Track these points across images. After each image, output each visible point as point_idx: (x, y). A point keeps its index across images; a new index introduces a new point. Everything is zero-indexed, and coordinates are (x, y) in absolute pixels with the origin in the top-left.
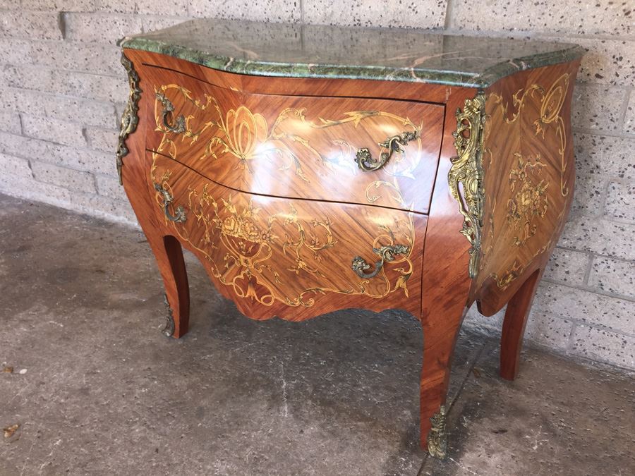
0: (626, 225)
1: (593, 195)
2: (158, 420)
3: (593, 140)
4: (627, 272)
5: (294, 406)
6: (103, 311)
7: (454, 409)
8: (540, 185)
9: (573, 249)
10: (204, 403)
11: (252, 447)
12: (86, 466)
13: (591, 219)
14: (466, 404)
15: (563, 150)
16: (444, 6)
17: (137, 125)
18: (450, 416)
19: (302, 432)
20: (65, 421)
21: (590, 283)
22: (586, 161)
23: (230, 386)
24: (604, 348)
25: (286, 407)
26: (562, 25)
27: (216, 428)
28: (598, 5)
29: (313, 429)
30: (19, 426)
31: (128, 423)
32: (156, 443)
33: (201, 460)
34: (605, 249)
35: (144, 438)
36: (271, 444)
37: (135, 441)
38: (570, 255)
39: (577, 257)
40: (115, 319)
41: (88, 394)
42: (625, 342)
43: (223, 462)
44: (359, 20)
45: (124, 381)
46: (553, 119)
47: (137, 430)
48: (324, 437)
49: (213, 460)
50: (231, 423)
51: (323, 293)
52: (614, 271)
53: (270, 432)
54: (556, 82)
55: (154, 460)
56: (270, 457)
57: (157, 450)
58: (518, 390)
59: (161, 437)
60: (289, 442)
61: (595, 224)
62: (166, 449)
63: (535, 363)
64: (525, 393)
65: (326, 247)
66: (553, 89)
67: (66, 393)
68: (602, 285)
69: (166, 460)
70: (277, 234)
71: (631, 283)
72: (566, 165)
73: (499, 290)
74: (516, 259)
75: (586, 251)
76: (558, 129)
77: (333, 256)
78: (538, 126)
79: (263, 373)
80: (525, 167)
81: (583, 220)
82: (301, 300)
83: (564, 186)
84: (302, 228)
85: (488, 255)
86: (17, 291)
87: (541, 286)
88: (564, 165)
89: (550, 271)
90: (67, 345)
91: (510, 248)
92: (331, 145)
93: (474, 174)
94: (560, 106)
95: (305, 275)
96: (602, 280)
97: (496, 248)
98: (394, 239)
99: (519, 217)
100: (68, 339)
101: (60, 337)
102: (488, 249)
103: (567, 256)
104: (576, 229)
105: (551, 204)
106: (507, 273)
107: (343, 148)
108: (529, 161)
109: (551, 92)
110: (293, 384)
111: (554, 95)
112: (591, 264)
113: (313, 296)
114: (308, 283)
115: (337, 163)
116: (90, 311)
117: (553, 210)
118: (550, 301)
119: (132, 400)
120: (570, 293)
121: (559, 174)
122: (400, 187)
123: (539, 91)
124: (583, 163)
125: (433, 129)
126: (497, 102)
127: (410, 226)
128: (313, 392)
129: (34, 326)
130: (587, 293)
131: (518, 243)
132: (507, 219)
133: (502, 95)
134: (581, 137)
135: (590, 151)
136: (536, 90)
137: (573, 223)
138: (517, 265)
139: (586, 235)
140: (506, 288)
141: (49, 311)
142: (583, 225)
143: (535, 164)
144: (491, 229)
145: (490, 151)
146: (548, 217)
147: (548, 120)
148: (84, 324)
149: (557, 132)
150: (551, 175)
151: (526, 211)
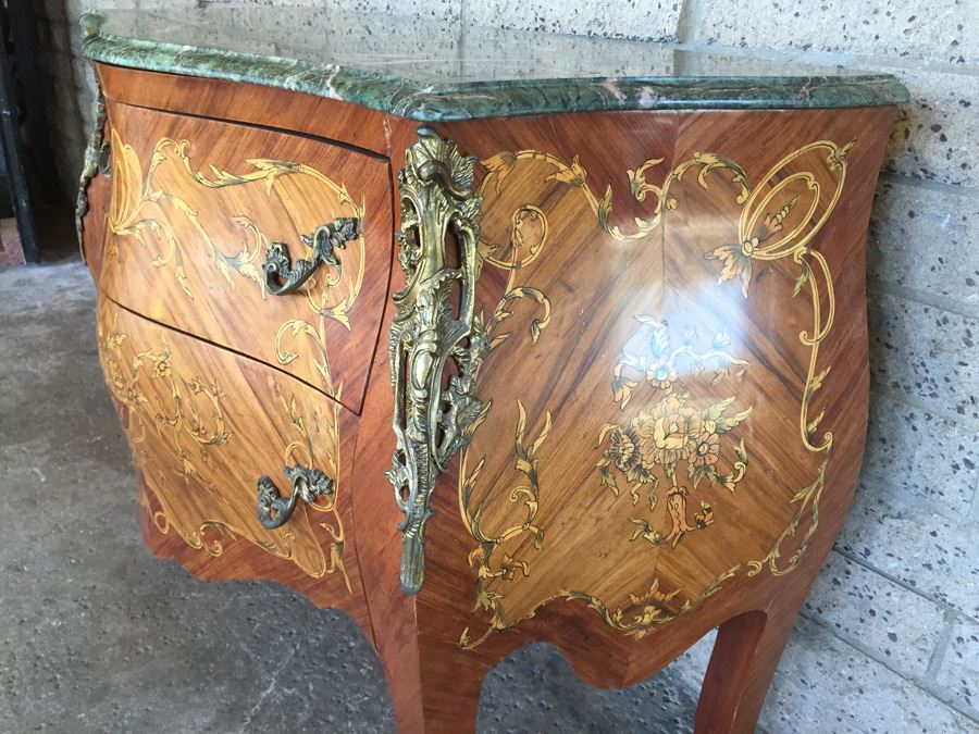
1: (956, 467)
3: (968, 331)
6: (113, 472)
8: (720, 407)
9: (909, 585)
13: (953, 526)
15: (818, 335)
21: (942, 679)
22: (947, 380)
26: (912, 39)
38: (903, 597)
39: (917, 606)
44: (543, 20)
45: (43, 598)
46: (786, 253)
51: (233, 537)
54: (789, 159)
61: (961, 540)
65: (216, 442)
66: (780, 176)
68: (967, 692)
70: (145, 395)
72: (823, 375)
73: (617, 634)
74: (656, 574)
75: (938, 598)
76: (802, 279)
77: (230, 464)
78: (729, 263)
79: (253, 656)
80: (673, 356)
81: (934, 522)
82: (204, 539)
83: (813, 427)
84: (178, 391)
85: (521, 547)
86: (36, 412)
87: (832, 650)
88: (817, 373)
89: (858, 623)
90: (24, 512)
91: (626, 543)
92: (231, 227)
93: (426, 337)
94: (812, 223)
95: (200, 489)
96: (968, 679)
97: (555, 534)
98: (313, 456)
99: (646, 475)
100: (32, 502)
101: (26, 496)
102: (512, 532)
103: (896, 599)
104: (917, 540)
105: (762, 461)
106: (635, 600)
107: (249, 237)
108: (687, 344)
109: (771, 184)
110: (284, 695)
111: (786, 190)
112: (947, 633)
113: (219, 538)
114: (206, 506)
115: (237, 267)
116: (98, 468)
117: (768, 480)
118: (850, 690)
119: (27, 633)
120: (893, 686)
121: (794, 392)
122: (327, 342)
123: (727, 173)
124: (941, 384)
125: (379, 216)
126: (559, 177)
127: (335, 433)
128: (306, 724)
129: (9, 470)
130: (933, 701)
131: (651, 537)
132: (597, 471)
133: (581, 164)
134: (940, 318)
135: (956, 358)
136: (714, 171)
137: (913, 523)
138: (665, 587)
139: (942, 562)
140: (641, 634)
141: (47, 452)
142: (934, 534)
143: (709, 354)
144: (523, 487)
145: (540, 296)
146: (751, 493)
147: (764, 253)
148: (72, 487)
149: (798, 287)
150: (761, 390)
151: (670, 464)
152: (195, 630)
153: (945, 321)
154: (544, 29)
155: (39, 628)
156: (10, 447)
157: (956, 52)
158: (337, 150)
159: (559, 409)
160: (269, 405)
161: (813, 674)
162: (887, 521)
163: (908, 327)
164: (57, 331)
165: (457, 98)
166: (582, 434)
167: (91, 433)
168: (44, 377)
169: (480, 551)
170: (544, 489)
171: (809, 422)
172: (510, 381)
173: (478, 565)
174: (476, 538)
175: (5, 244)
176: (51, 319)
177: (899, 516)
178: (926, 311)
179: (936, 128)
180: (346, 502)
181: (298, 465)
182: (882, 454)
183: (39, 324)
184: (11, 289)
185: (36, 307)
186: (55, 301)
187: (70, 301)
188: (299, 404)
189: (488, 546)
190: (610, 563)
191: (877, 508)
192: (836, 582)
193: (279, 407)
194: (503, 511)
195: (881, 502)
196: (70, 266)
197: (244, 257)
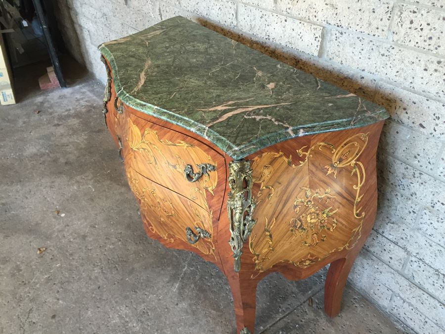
0: (433, 243)
1: (410, 212)
2: (109, 268)
3: (414, 173)
4: (431, 277)
5: (182, 286)
6: (117, 186)
7: (278, 324)
8: (328, 210)
9: (396, 244)
10: (137, 266)
11: (145, 304)
12: (63, 284)
13: (409, 229)
14: (288, 323)
15: (359, 185)
16: (319, 41)
17: (110, 97)
18: (272, 328)
19: (177, 304)
20: (67, 253)
21: (406, 272)
23: (155, 259)
24: (411, 319)
25: (178, 284)
26: (398, 78)
27: (134, 284)
28: (426, 70)
29: (184, 305)
30: (46, 249)
31: (94, 265)
32: (100, 283)
33: (116, 302)
34: (418, 253)
35: (96, 278)
36: (157, 306)
37: (92, 277)
38: (394, 247)
39: (399, 250)
40: (121, 193)
41: (84, 239)
42: (426, 322)
43: (127, 308)
44: (269, 36)
45: (105, 237)
46: (348, 164)
47: (96, 271)
48: (187, 312)
49: (122, 305)
50: (143, 284)
51: (177, 238)
52: (423, 271)
53: (160, 298)
54: (348, 140)
55: (95, 292)
56: (151, 315)
57: (99, 287)
58: (332, 326)
59: (105, 280)
60: (167, 308)
61: (411, 233)
62: (104, 288)
63: (359, 309)
64: (336, 330)
65: (172, 216)
66: (345, 145)
67: (76, 235)
68: (414, 277)
69: (100, 295)
70: (147, 199)
71: (434, 285)
72: (361, 197)
73: (298, 267)
74: (309, 253)
75: (405, 249)
76: (354, 170)
77: (177, 222)
78: (330, 169)
79: (178, 256)
80: (313, 197)
81: (404, 227)
82: (167, 237)
83: (358, 212)
84: (158, 200)
85: (268, 253)
86: (83, 161)
87: (372, 259)
88: (359, 197)
89: (380, 252)
90: (90, 204)
91: (299, 247)
92: (173, 157)
93: (238, 209)
94: (357, 154)
95: (166, 225)
96: (414, 273)
97: (277, 249)
98: (204, 227)
99: (305, 230)
100: (92, 200)
101: (89, 197)
102: (265, 251)
103: (392, 247)
104: (398, 231)
105: (341, 223)
106: (303, 260)
107: (179, 161)
108: (317, 193)
109: (343, 147)
110: (190, 270)
111: (348, 147)
112: (408, 258)
113: (172, 238)
114: (168, 229)
115: (176, 168)
116: (111, 184)
117: (344, 227)
118: (377, 272)
119: (103, 250)
120: (391, 272)
121: (352, 203)
122: (207, 197)
123: (328, 146)
124: (406, 187)
125: (221, 168)
126: (275, 156)
127: (211, 223)
128: (198, 280)
129: (81, 187)
130: (403, 278)
131: (307, 245)
132: (290, 231)
133: (282, 152)
134: (406, 167)
135: (410, 181)
136: (323, 146)
137: (397, 226)
138: (312, 256)
139: (406, 238)
140: (306, 267)
141: (92, 179)
142: (404, 230)
143: (324, 196)
144: (268, 239)
145: (271, 187)
146: (338, 231)
147: (341, 165)
148: (104, 193)
149: (352, 173)
150: (341, 204)
151: (312, 227)
152: (158, 247)
153: (407, 168)
154: (269, 39)
155: (106, 249)
156: (78, 177)
157: (412, 85)
158: (207, 147)
159: (277, 217)
160: (189, 209)
161: (366, 266)
162: (389, 224)
163: (396, 168)
164: (81, 121)
165: (245, 150)
166: (284, 222)
167: (106, 169)
168: (82, 144)
169: (256, 257)
170: (274, 238)
171: (356, 211)
172: (262, 212)
173: (255, 260)
174: (255, 254)
175: (51, 80)
176: (77, 115)
177: (393, 223)
178: (401, 164)
179: (405, 109)
180: (215, 241)
181: (199, 228)
182: (388, 204)
183: (74, 118)
184: (58, 101)
185: (70, 110)
186: (77, 106)
187: (83, 106)
188: (198, 211)
189: (258, 256)
190: (295, 252)
191: (386, 220)
192: (373, 239)
193: (192, 211)
194: (262, 246)
195: (388, 218)
196: (78, 87)
197: (177, 166)
